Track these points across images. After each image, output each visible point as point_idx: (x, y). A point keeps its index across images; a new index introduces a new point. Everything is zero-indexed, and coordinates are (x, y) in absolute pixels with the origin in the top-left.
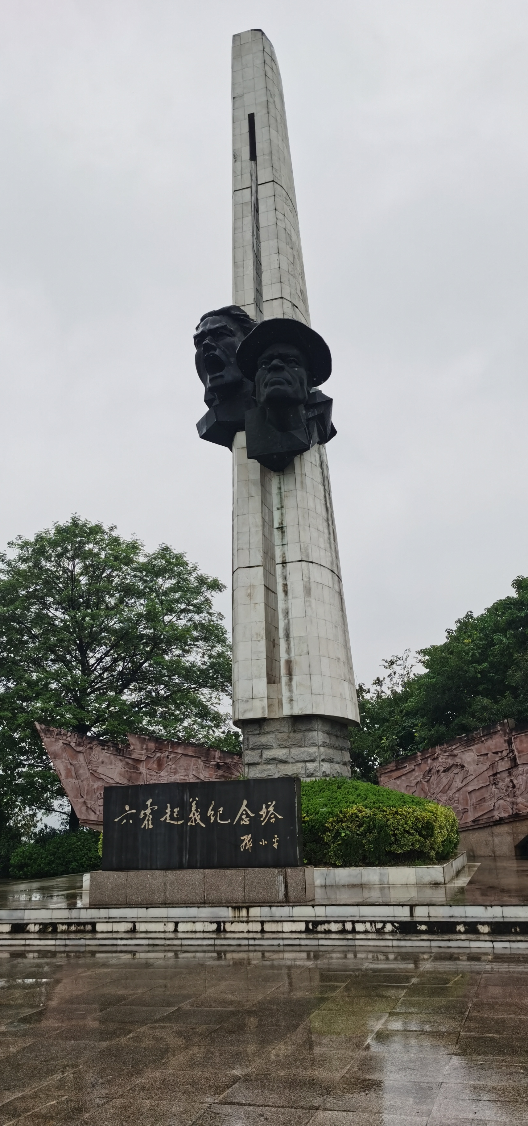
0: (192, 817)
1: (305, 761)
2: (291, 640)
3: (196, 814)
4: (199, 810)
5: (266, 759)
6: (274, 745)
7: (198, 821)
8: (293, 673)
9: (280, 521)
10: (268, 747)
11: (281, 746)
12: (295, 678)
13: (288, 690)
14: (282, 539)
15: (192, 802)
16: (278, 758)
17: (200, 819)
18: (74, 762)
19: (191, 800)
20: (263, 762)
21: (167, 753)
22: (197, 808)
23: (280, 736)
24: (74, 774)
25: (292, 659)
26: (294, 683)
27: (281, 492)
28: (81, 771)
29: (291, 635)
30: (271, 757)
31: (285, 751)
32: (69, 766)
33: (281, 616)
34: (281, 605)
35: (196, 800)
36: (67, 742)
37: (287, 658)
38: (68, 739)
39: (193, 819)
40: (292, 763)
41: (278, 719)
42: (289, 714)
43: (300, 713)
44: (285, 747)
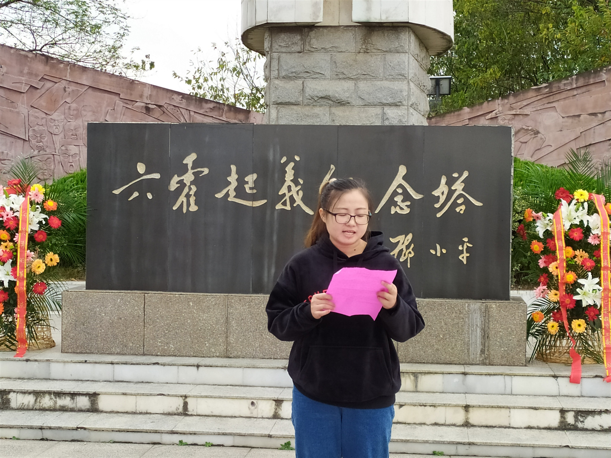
0: (284, 195)
1: (383, 105)
3: (294, 189)
4: (301, 181)
5: (312, 97)
6: (328, 73)
7: (299, 201)
10: (318, 75)
11: (341, 76)
15: (286, 164)
16: (335, 97)
17: (303, 199)
19: (284, 160)
20: (306, 101)
22: (296, 177)
23: (339, 57)
30: (321, 95)
31: (349, 85)
35: (295, 161)
39: (287, 197)
40: (359, 106)
41: (339, 26)
42: (363, 19)
43: (384, 19)
44: (346, 79)
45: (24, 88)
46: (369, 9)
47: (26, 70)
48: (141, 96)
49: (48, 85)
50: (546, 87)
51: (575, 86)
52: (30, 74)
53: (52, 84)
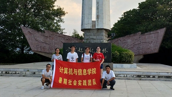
1: (100, 39)
8: (99, 18)
10: (91, 35)
13: (97, 22)
18: (31, 36)
23: (94, 33)
24: (31, 39)
25: (99, 15)
26: (99, 21)
29: (99, 9)
30: (92, 38)
33: (97, 4)
36: (29, 31)
40: (97, 40)
41: (94, 29)
42: (97, 28)
43: (100, 28)
44: (95, 36)
45: (49, 36)
49: (52, 36)
51: (133, 35)
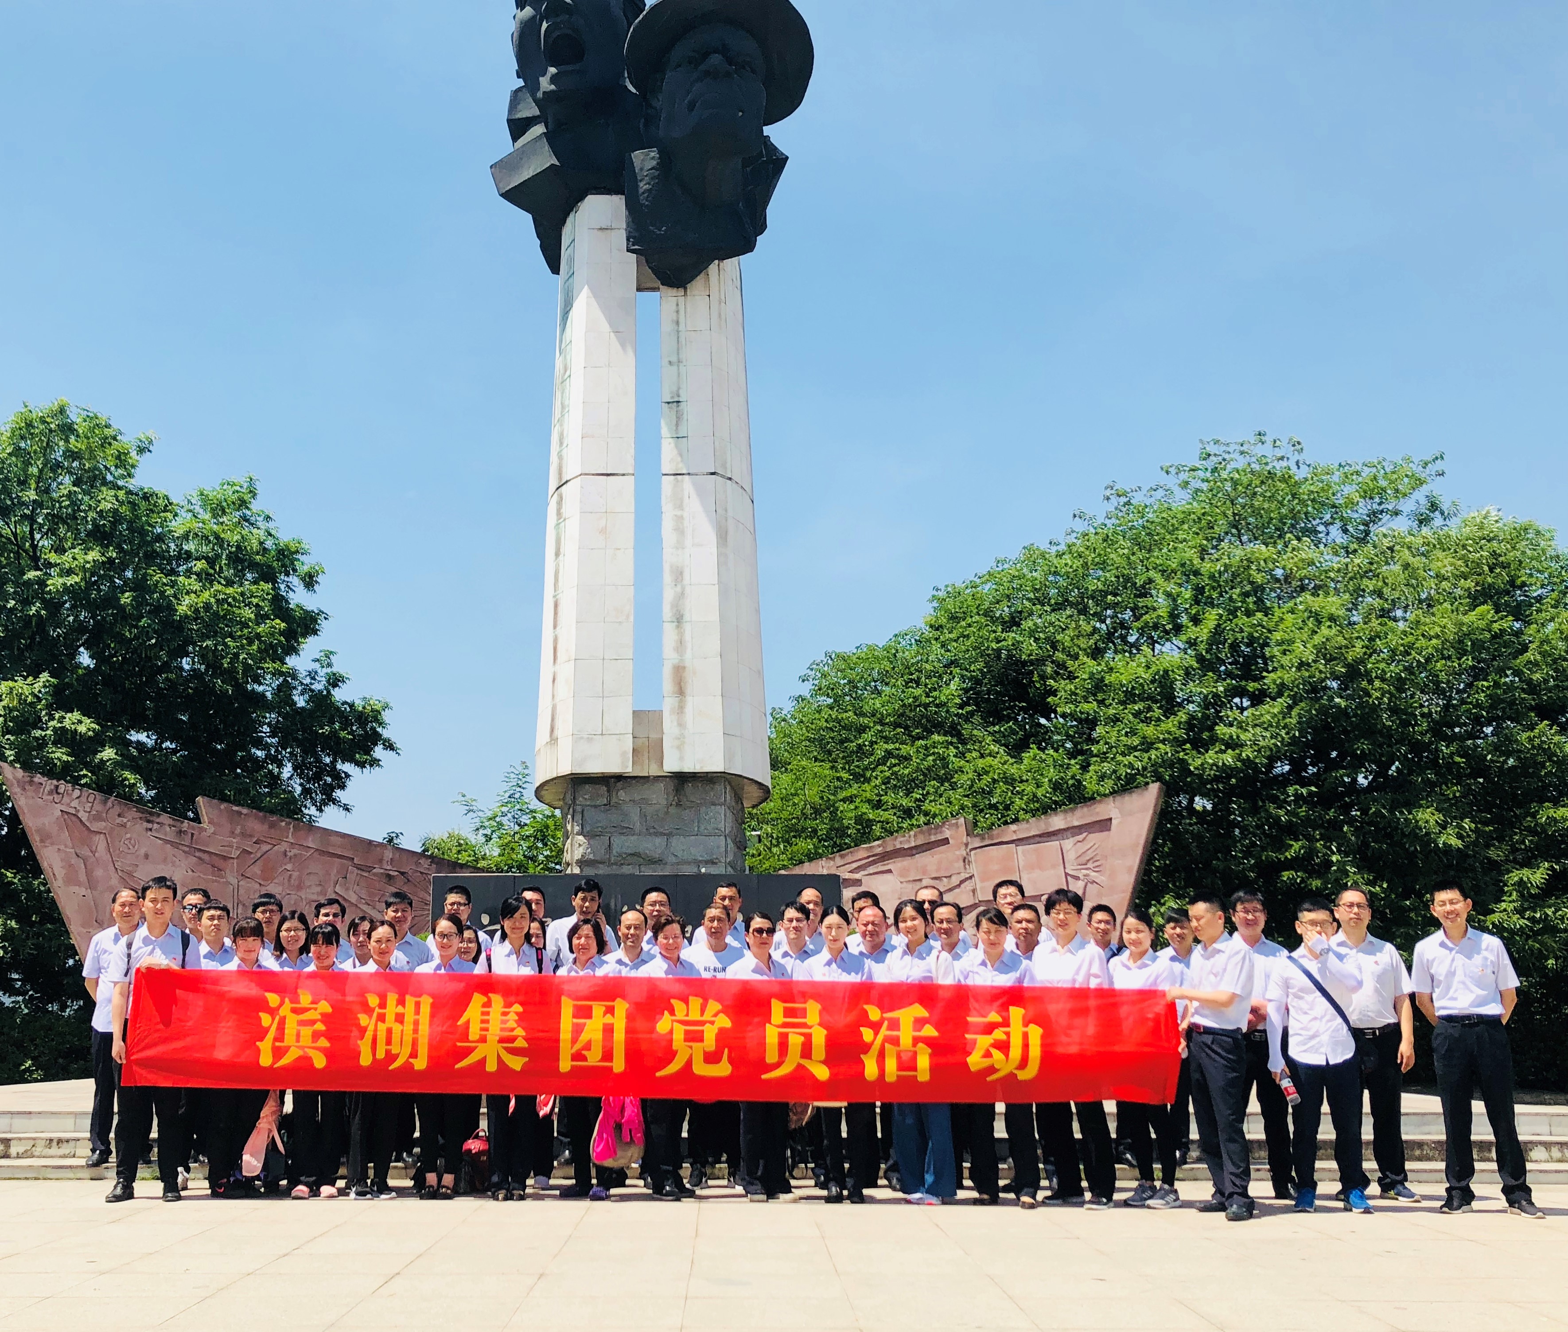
1: (699, 862)
2: (687, 627)
5: (620, 855)
6: (638, 827)
8: (688, 690)
9: (675, 389)
10: (626, 831)
11: (652, 831)
12: (689, 700)
13: (675, 723)
14: (677, 425)
16: (645, 854)
18: (85, 852)
21: (284, 846)
23: (649, 810)
24: (83, 877)
25: (687, 664)
26: (690, 709)
27: (678, 332)
28: (99, 873)
29: (687, 617)
30: (629, 851)
31: (658, 841)
32: (74, 860)
33: (668, 578)
34: (669, 557)
36: (73, 811)
37: (676, 661)
38: (75, 804)
40: (673, 864)
41: (648, 777)
42: (676, 769)
43: (698, 769)
44: (657, 834)
45: (235, 853)
46: (681, 759)
47: (238, 830)
48: (381, 861)
49: (265, 847)
50: (879, 846)
51: (913, 844)
52: (243, 835)
53: (270, 846)
